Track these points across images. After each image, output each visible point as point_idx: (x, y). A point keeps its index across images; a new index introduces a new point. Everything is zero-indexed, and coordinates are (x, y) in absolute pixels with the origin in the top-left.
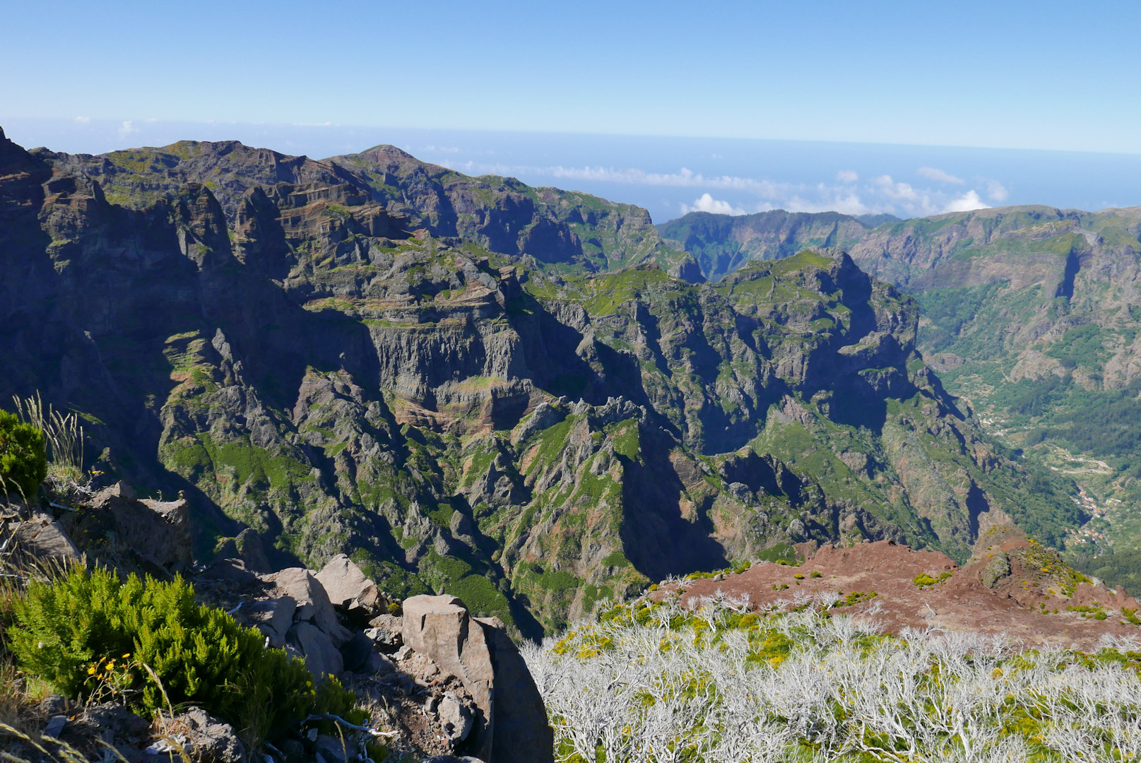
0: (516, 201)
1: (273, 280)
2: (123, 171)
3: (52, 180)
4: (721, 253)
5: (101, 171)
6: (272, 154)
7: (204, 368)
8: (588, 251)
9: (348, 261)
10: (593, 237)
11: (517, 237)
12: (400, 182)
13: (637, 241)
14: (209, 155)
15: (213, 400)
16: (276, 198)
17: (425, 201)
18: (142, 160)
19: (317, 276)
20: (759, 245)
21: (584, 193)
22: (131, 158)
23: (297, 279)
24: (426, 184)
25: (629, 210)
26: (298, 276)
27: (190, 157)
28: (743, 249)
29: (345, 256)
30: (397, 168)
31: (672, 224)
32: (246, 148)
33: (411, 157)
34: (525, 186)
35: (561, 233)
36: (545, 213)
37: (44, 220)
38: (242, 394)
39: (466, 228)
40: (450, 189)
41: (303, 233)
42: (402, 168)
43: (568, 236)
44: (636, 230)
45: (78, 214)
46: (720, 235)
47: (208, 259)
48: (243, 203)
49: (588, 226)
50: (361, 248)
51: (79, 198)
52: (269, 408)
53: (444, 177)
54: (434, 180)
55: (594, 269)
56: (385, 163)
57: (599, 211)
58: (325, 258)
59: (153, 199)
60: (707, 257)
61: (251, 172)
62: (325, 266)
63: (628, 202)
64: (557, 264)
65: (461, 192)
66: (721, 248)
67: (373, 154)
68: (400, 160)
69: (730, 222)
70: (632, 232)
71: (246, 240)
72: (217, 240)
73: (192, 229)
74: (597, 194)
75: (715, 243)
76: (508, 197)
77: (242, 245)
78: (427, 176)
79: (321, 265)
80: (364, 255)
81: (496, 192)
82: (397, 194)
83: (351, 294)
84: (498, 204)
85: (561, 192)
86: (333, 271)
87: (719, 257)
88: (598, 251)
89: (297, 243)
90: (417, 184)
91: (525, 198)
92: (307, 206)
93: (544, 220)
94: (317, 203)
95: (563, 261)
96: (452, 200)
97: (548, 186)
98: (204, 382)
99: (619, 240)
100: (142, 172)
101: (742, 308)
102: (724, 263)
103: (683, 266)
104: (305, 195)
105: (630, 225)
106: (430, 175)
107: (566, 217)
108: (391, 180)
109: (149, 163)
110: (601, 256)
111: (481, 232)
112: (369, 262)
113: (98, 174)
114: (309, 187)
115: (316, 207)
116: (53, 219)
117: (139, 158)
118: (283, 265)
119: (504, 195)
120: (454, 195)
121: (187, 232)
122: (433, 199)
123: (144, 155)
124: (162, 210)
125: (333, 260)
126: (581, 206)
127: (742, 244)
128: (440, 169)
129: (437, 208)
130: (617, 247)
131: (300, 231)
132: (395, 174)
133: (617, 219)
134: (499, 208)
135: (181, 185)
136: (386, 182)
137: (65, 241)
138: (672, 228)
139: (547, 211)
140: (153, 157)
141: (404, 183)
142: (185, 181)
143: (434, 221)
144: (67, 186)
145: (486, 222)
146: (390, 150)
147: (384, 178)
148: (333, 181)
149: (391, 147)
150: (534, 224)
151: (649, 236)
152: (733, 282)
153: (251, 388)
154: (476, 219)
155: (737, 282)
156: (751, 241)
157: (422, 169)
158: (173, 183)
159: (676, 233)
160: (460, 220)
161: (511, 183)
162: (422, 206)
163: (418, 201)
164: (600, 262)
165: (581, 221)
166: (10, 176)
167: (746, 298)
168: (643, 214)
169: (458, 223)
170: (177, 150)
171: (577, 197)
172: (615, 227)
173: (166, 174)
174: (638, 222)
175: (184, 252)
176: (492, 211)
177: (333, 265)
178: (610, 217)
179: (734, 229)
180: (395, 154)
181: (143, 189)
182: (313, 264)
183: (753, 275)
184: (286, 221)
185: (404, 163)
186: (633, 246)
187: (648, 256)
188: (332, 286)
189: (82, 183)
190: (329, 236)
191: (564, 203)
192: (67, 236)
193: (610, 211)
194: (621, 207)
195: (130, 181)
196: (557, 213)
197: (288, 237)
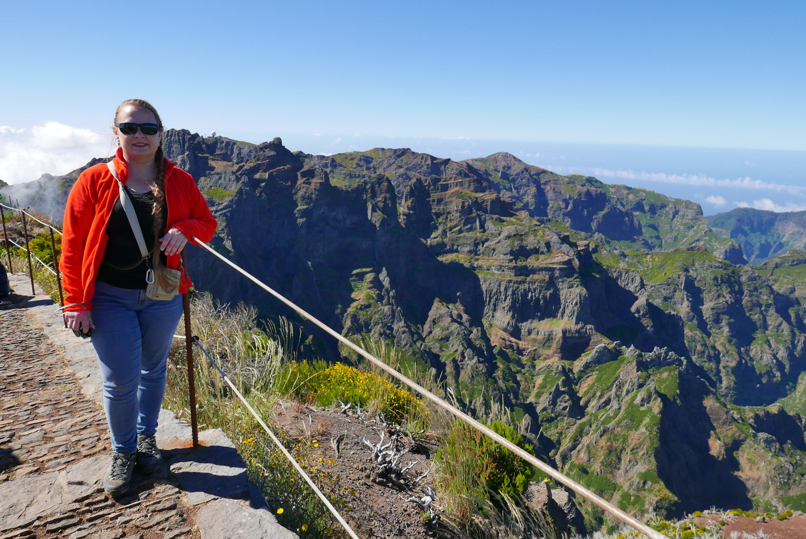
0: (594, 194)
1: (421, 239)
2: (341, 165)
3: (303, 170)
4: (763, 242)
5: (329, 165)
6: (429, 157)
7: (372, 292)
8: (647, 233)
9: (471, 229)
10: (652, 223)
11: (592, 220)
12: (511, 178)
13: (689, 228)
14: (391, 157)
15: (375, 313)
16: (429, 185)
17: (526, 191)
18: (352, 159)
19: (449, 238)
20: (800, 237)
21: (648, 190)
22: (347, 158)
23: (436, 239)
24: (528, 180)
25: (684, 204)
26: (437, 237)
27: (380, 158)
28: (785, 239)
29: (469, 226)
30: (509, 168)
31: (720, 216)
32: (413, 153)
33: (520, 161)
34: (601, 183)
35: (627, 219)
36: (615, 203)
37: (296, 194)
38: (393, 311)
39: (555, 211)
40: (546, 183)
41: (443, 209)
42: (513, 168)
43: (632, 221)
44: (689, 219)
45: (314, 191)
46: (764, 227)
47: (383, 223)
48: (408, 188)
49: (648, 215)
50: (480, 221)
51: (316, 181)
52: (409, 323)
53: (542, 175)
54: (534, 177)
55: (650, 247)
56: (501, 165)
57: (659, 204)
58: (455, 226)
59: (355, 183)
60: (750, 244)
61: (415, 168)
62: (455, 232)
63: (684, 198)
64: (622, 242)
65: (553, 186)
66: (764, 237)
67: (494, 158)
68: (512, 163)
69: (773, 217)
70: (685, 221)
71: (407, 211)
72: (390, 211)
73: (376, 203)
74: (657, 191)
75: (758, 233)
76: (588, 191)
77: (404, 214)
78: (530, 174)
79: (453, 231)
80: (482, 226)
81: (579, 187)
82: (508, 186)
83: (470, 252)
84: (580, 195)
85: (630, 189)
86: (460, 235)
87: (761, 245)
88: (655, 233)
89: (438, 215)
90: (522, 179)
91: (601, 192)
92: (448, 192)
93: (614, 209)
94: (455, 190)
95: (626, 239)
96: (546, 191)
97: (619, 184)
98: (372, 301)
99: (673, 227)
100: (351, 166)
101: (781, 288)
102: (765, 250)
103: (728, 250)
104: (448, 184)
105: (684, 215)
106: (532, 173)
107: (631, 207)
108: (505, 176)
109: (356, 161)
110: (658, 237)
111: (565, 215)
112: (484, 231)
113: (327, 167)
114: (450, 179)
115: (453, 193)
116: (300, 193)
117: (350, 158)
118: (428, 230)
119: (585, 189)
120: (548, 188)
121: (373, 205)
122: (533, 190)
123: (353, 157)
124: (360, 190)
125: (461, 228)
126: (644, 200)
127: (784, 236)
128: (540, 169)
129: (535, 196)
130: (671, 232)
131: (442, 207)
132: (508, 172)
133: (673, 210)
134: (580, 198)
135: (373, 175)
136: (501, 178)
137: (305, 207)
138: (720, 220)
139: (616, 202)
140: (358, 158)
141: (513, 178)
142: (375, 173)
143: (532, 205)
144: (310, 174)
145: (569, 208)
146: (506, 156)
147: (500, 174)
148: (466, 176)
149: (507, 153)
150: (605, 211)
151: (700, 225)
152: (774, 266)
153: (399, 308)
154: (562, 205)
155: (777, 266)
156: (792, 234)
157: (527, 169)
158: (368, 174)
159: (723, 223)
160: (550, 205)
161: (591, 181)
162: (524, 194)
163: (522, 192)
164: (656, 242)
165: (644, 211)
166: (282, 167)
167: (785, 280)
168: (695, 207)
169: (548, 208)
170: (372, 154)
171: (641, 193)
172: (671, 216)
173: (365, 168)
174: (691, 214)
175: (369, 218)
176: (574, 200)
177: (460, 231)
178: (667, 209)
179: (777, 223)
180: (509, 159)
181: (351, 177)
182: (448, 230)
183: (793, 262)
184: (434, 201)
185: (514, 164)
186: (685, 232)
187: (698, 240)
188: (458, 246)
189: (318, 172)
190: (460, 212)
191: (631, 197)
192: (307, 204)
193: (668, 204)
194: (678, 202)
195: (344, 172)
196: (625, 203)
197: (433, 211)
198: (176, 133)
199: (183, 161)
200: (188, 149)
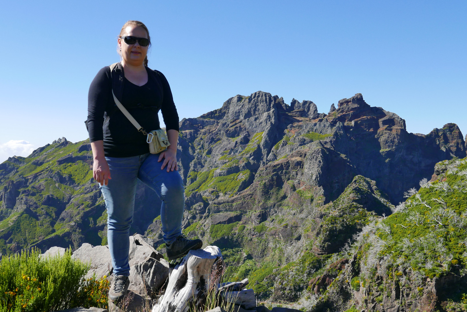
198: (264, 94)
199: (269, 117)
200: (273, 107)
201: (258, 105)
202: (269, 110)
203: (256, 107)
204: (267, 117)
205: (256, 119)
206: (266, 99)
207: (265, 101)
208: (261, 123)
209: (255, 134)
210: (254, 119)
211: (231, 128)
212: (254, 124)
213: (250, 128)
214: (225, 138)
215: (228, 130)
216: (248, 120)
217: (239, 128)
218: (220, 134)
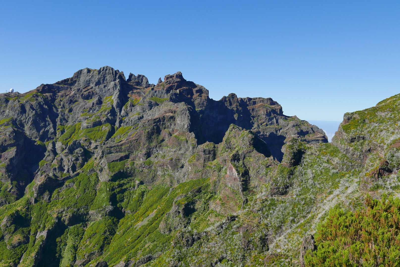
3: (196, 89)
23: (255, 130)
29: (270, 122)
37: (194, 102)
45: (204, 100)
50: (276, 119)
62: (264, 125)
80: (277, 122)
116: (197, 102)
125: (267, 123)
137: (200, 109)
166: (185, 87)
182: (260, 125)
198: (111, 68)
199: (115, 85)
200: (118, 78)
201: (106, 76)
202: (115, 80)
203: (104, 78)
204: (114, 85)
205: (105, 87)
206: (113, 72)
207: (112, 74)
208: (109, 89)
209: (105, 98)
210: (103, 86)
211: (85, 93)
212: (104, 90)
213: (101, 93)
214: (81, 100)
215: (83, 94)
216: (99, 87)
217: (92, 93)
218: (76, 97)
